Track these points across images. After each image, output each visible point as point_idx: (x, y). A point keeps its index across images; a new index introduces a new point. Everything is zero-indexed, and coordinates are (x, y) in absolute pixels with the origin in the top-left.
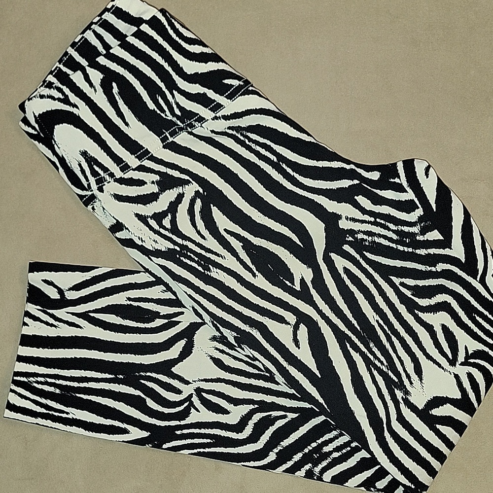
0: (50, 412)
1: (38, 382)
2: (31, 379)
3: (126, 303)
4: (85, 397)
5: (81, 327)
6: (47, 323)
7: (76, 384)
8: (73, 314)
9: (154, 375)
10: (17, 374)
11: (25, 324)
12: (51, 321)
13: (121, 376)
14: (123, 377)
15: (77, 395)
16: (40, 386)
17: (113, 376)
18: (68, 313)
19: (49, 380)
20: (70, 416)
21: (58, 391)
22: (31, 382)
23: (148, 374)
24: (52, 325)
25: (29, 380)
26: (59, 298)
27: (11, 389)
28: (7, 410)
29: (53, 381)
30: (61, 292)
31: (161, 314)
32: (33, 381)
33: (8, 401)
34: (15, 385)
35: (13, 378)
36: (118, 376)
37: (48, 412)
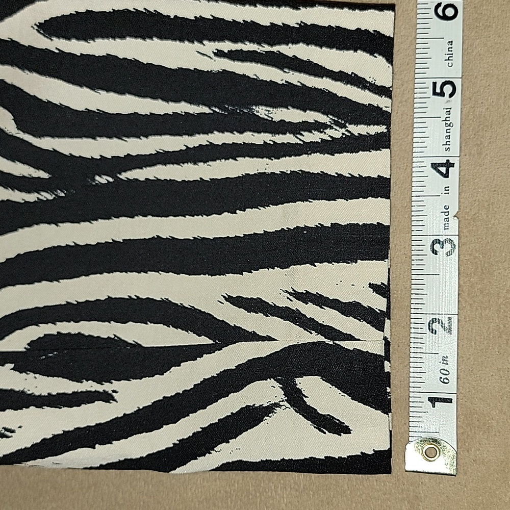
0: (267, 48)
1: (319, 127)
2: (337, 133)
3: (116, 385)
4: (183, 107)
5: (229, 299)
6: (320, 301)
7: (218, 138)
8: (253, 337)
9: (18, 196)
10: (380, 142)
11: (382, 290)
12: (310, 310)
13: (103, 180)
14: (97, 178)
15: (206, 110)
16: (312, 116)
17: (123, 176)
18: (269, 339)
19: (289, 138)
20: (210, 47)
21: (262, 111)
22: (337, 124)
23: (32, 197)
24: (305, 297)
25: (343, 130)
26: (298, 380)
27: (390, 97)
28: (388, 31)
29: (280, 139)
30: (296, 399)
31: (12, 366)
32: (332, 128)
33: (390, 60)
34: (378, 109)
35: (388, 128)
36: (111, 180)
37: (275, 49)
